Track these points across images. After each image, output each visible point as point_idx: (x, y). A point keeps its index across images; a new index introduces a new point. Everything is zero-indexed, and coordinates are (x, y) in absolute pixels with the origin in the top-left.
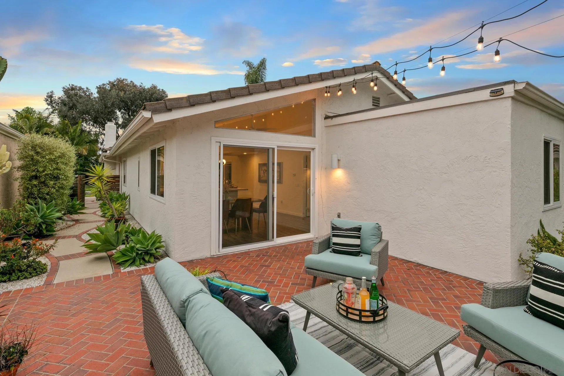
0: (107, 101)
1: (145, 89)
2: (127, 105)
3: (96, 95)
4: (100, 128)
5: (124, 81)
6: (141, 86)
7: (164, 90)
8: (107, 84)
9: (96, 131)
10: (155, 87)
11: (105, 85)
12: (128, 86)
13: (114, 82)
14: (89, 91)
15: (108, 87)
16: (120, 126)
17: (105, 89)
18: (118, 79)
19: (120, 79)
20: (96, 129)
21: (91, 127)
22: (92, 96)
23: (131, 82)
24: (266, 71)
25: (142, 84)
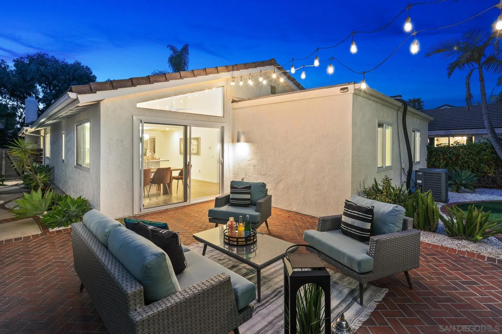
0: (25, 75)
1: (68, 65)
2: (49, 79)
3: (13, 68)
4: (18, 101)
5: (45, 56)
6: (63, 62)
7: (88, 66)
8: (26, 57)
9: (13, 105)
10: (79, 64)
11: (23, 58)
12: (49, 61)
13: (34, 56)
14: (5, 63)
15: (27, 61)
16: (41, 100)
17: (23, 62)
18: (38, 53)
19: (40, 54)
20: (13, 103)
21: (8, 101)
22: (8, 69)
23: (53, 57)
24: (189, 56)
25: (64, 59)
